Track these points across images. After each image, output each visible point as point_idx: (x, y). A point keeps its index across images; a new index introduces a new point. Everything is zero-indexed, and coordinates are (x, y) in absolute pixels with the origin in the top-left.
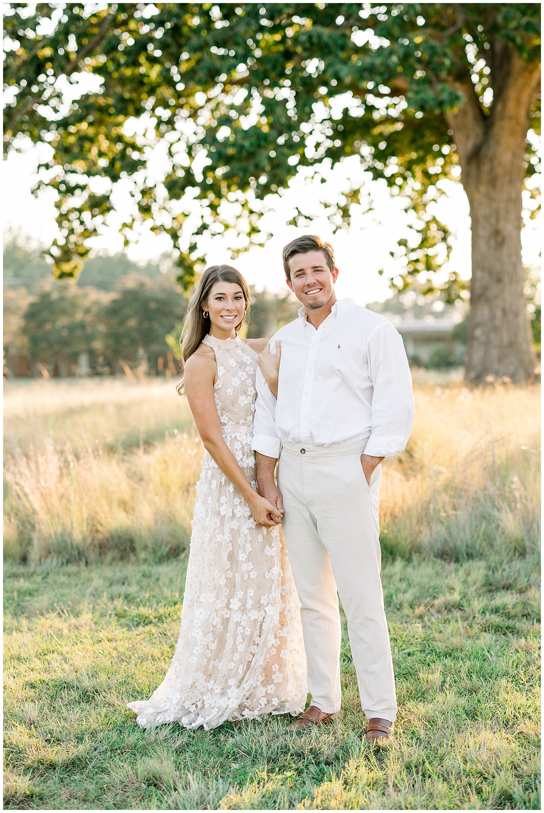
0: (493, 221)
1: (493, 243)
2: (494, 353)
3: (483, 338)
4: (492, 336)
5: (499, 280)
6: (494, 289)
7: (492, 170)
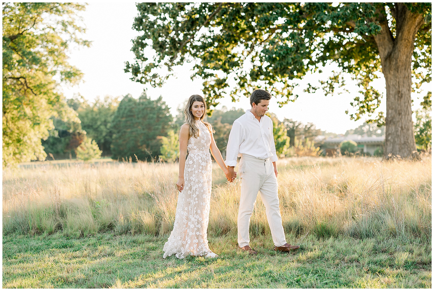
0: (397, 87)
1: (396, 97)
2: (397, 147)
3: (392, 141)
4: (396, 140)
5: (400, 114)
6: (397, 118)
7: (396, 63)
